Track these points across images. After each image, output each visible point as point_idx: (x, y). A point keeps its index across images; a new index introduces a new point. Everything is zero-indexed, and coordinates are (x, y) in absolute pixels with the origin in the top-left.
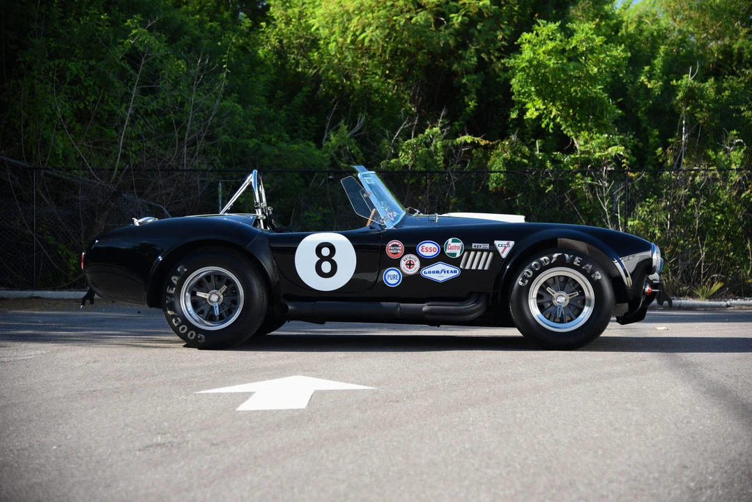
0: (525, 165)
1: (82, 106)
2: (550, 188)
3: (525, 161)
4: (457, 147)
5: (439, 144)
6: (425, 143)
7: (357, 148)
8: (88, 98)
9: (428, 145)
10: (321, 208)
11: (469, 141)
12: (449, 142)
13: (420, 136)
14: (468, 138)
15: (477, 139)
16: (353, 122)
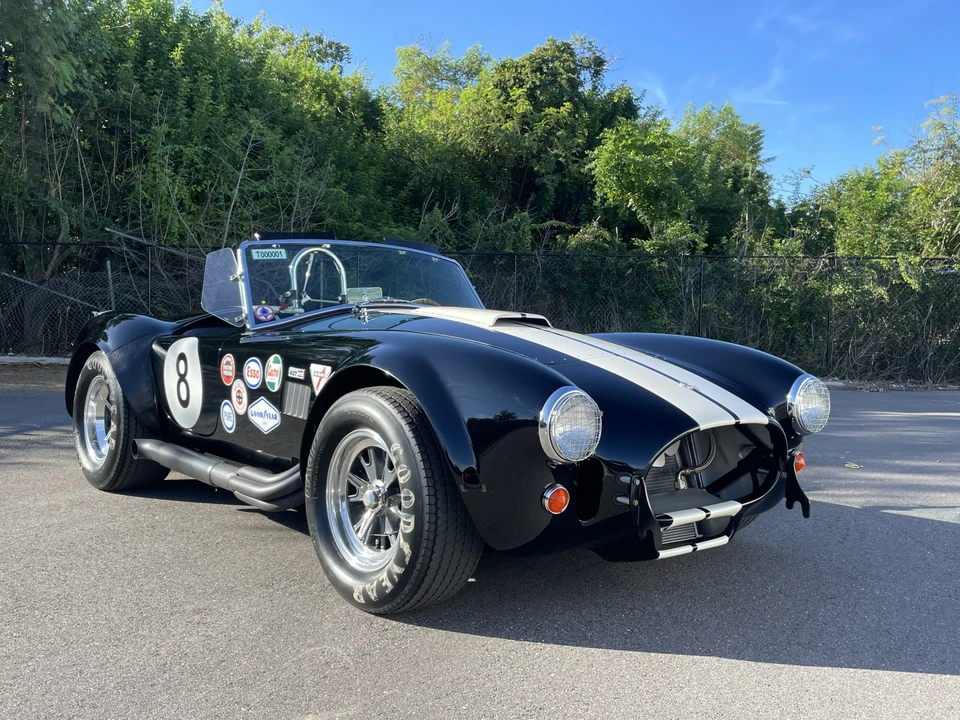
0: (606, 249)
1: (199, 189)
2: (630, 271)
3: (607, 245)
4: (543, 232)
5: (527, 228)
6: (514, 227)
7: (450, 231)
8: (205, 182)
9: (516, 229)
10: (415, 288)
11: (555, 225)
12: (537, 226)
13: (509, 221)
14: (555, 223)
15: (563, 224)
16: (447, 208)
